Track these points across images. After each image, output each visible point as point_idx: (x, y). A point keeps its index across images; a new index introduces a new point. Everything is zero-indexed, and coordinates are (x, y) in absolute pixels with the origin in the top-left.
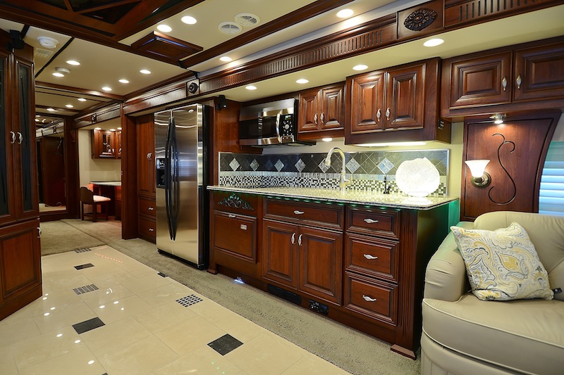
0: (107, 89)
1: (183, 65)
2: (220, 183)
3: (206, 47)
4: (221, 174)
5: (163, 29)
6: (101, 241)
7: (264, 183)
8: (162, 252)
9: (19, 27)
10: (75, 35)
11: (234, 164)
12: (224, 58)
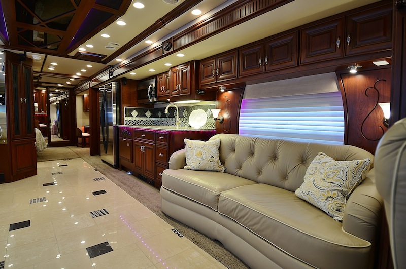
0: (79, 74)
1: (104, 63)
2: (125, 123)
3: (108, 55)
4: (126, 118)
5: (82, 49)
6: (79, 156)
7: (154, 123)
8: (104, 161)
9: (23, 52)
10: (47, 54)
11: (135, 113)
12: (118, 60)
